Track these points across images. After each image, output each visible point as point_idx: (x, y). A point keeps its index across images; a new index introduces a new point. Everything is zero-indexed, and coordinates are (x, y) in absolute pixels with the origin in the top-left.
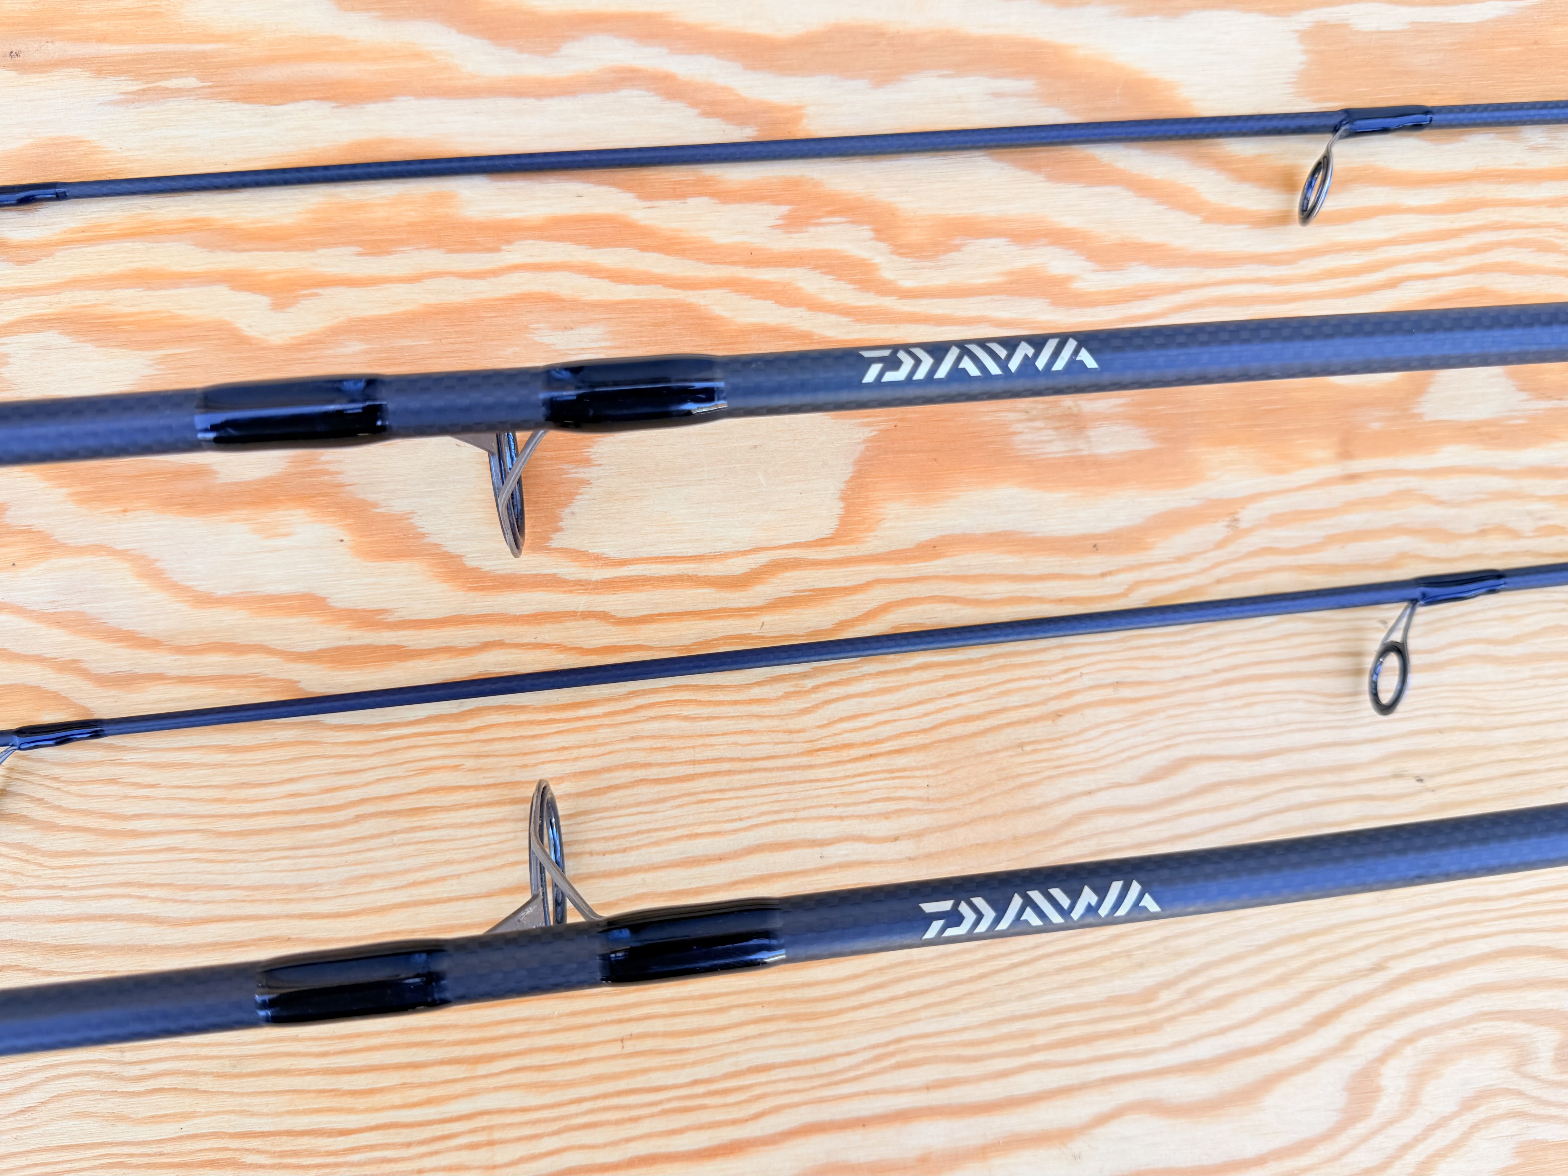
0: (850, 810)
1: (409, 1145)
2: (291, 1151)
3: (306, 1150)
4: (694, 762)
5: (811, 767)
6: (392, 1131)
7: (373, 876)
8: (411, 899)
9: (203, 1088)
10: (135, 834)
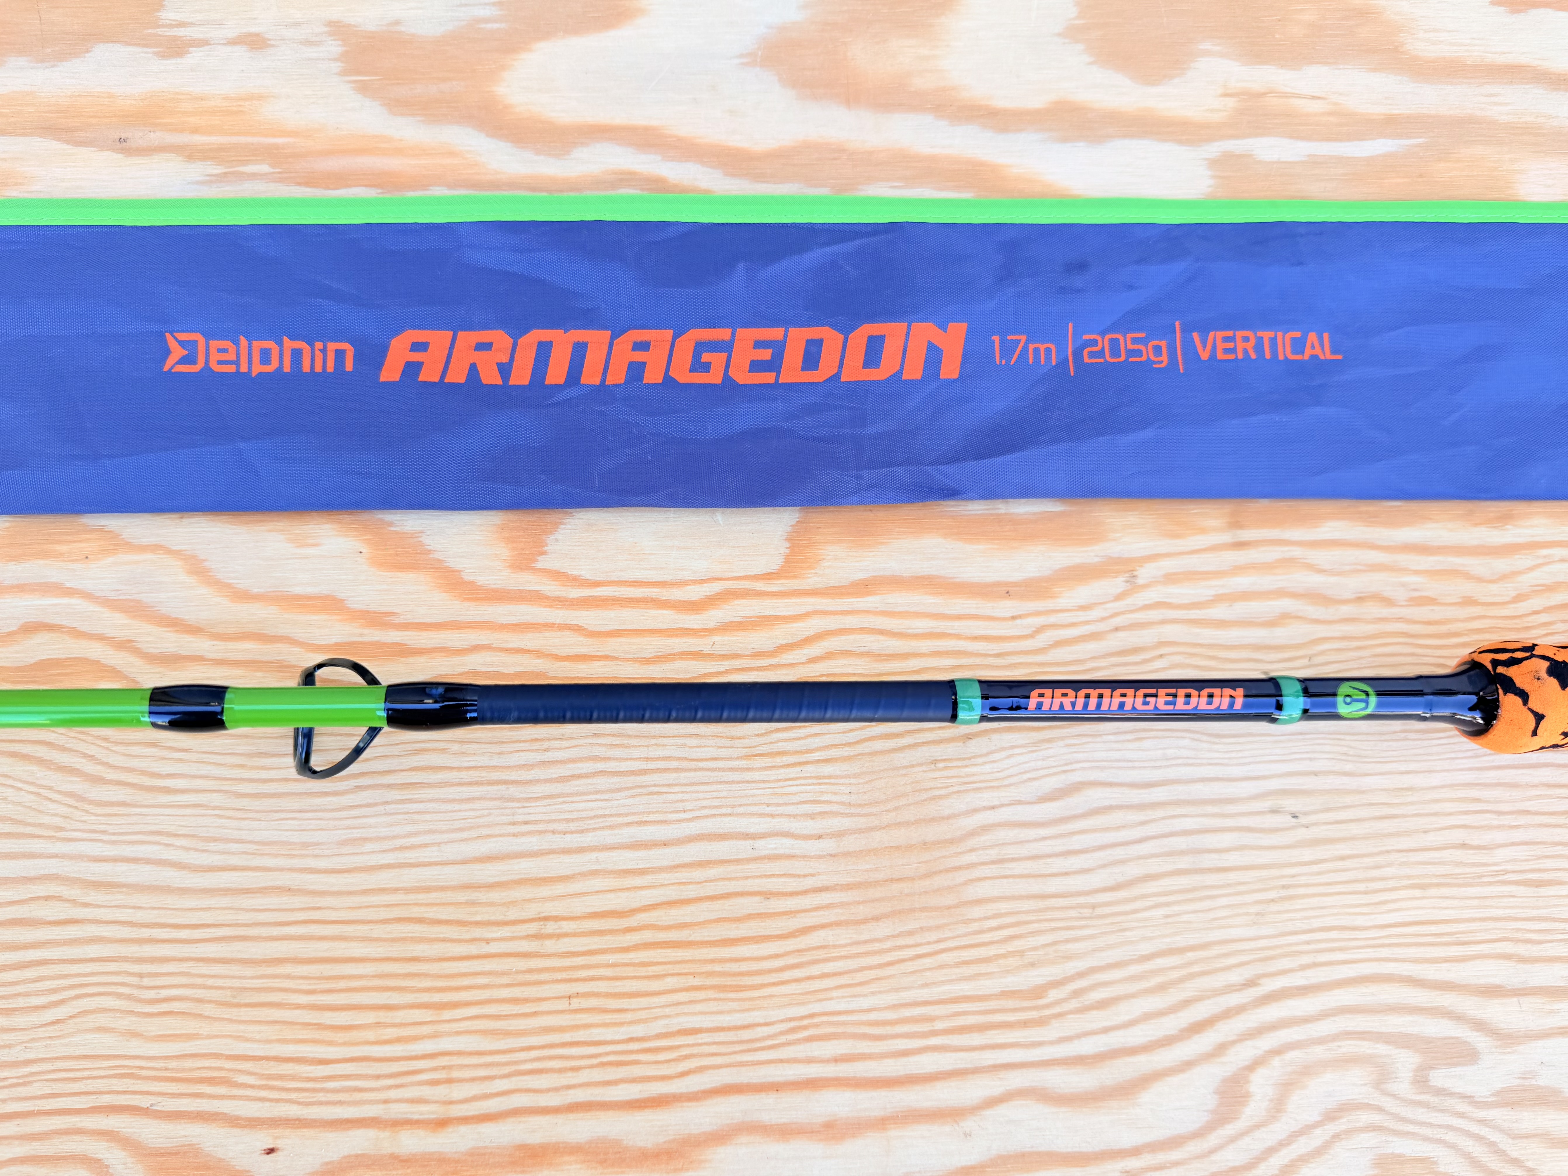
0: (781, 810)
1: (378, 1077)
2: (277, 1074)
3: (289, 1075)
4: (647, 759)
5: (748, 769)
6: (364, 1064)
7: (366, 839)
8: (397, 861)
9: (206, 1014)
10: (168, 791)
